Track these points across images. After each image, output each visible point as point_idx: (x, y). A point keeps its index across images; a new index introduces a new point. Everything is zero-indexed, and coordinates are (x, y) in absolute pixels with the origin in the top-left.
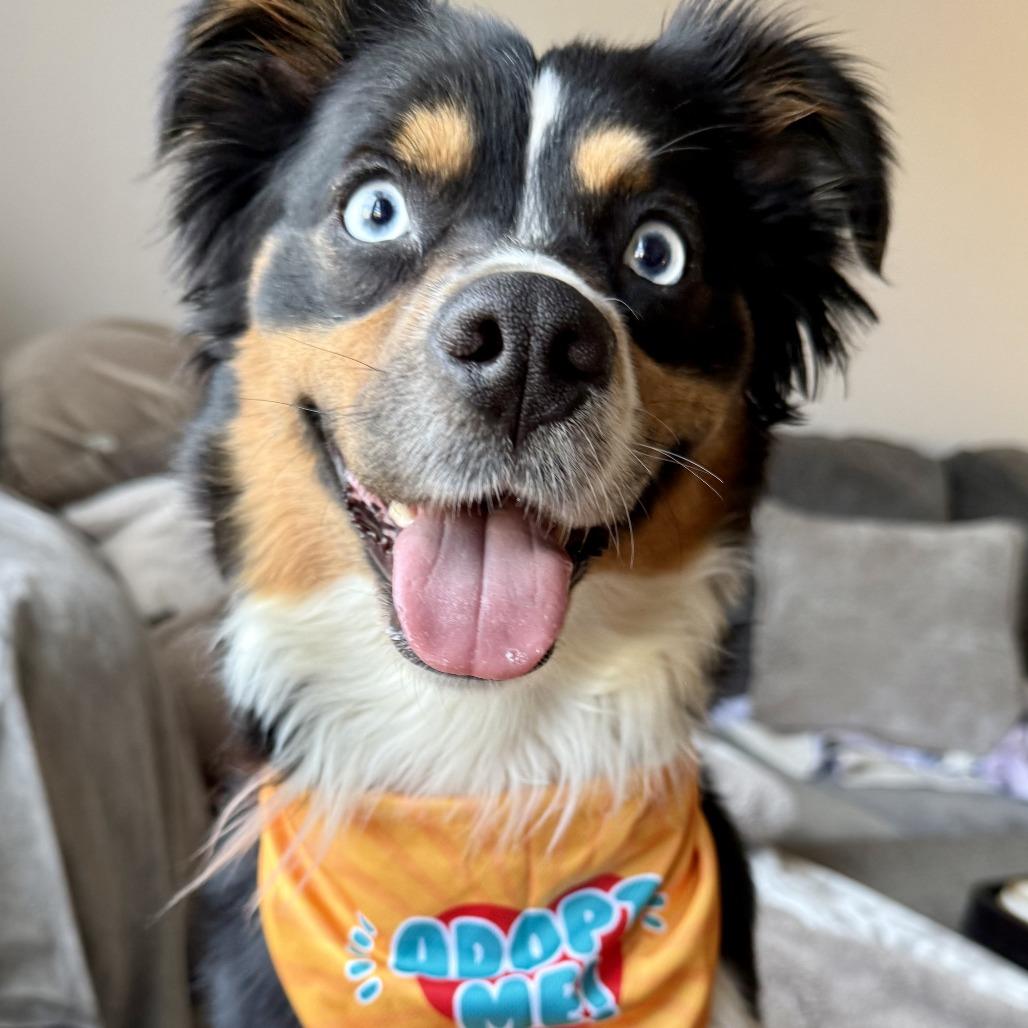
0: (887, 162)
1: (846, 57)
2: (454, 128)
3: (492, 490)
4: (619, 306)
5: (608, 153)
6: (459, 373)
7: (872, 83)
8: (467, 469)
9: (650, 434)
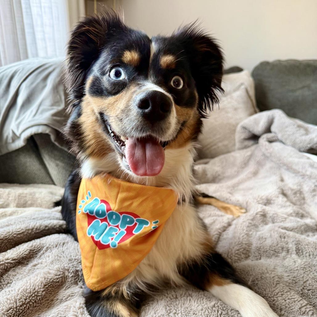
0: (223, 61)
1: (214, 39)
2: (135, 55)
3: (147, 134)
4: (172, 95)
5: (167, 61)
6: (140, 111)
7: (219, 44)
8: (142, 130)
9: (178, 122)
